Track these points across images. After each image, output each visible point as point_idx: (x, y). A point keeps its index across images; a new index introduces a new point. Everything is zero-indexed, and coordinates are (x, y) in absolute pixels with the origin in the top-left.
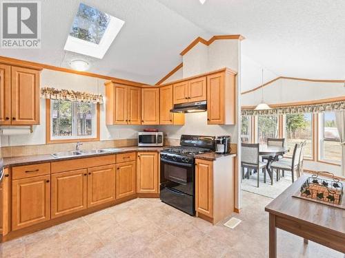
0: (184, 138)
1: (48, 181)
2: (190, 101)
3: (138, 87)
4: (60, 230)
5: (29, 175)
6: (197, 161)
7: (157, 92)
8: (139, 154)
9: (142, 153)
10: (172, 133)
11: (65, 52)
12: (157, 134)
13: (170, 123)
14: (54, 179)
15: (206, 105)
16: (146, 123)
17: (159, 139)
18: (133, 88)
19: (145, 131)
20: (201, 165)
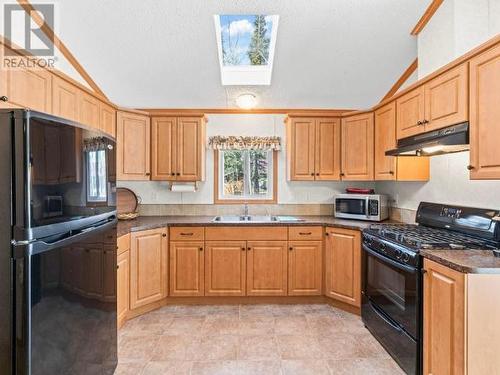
0: (425, 207)
1: (201, 249)
2: (428, 128)
3: (335, 117)
4: (209, 313)
5: (184, 238)
6: (427, 264)
7: (371, 120)
8: (328, 230)
9: (333, 230)
10: (406, 197)
11: (226, 87)
12: (367, 197)
13: (389, 177)
14: (209, 249)
15: (467, 133)
16: (348, 178)
17: (372, 208)
18: (325, 120)
19: (348, 192)
20: (435, 274)
